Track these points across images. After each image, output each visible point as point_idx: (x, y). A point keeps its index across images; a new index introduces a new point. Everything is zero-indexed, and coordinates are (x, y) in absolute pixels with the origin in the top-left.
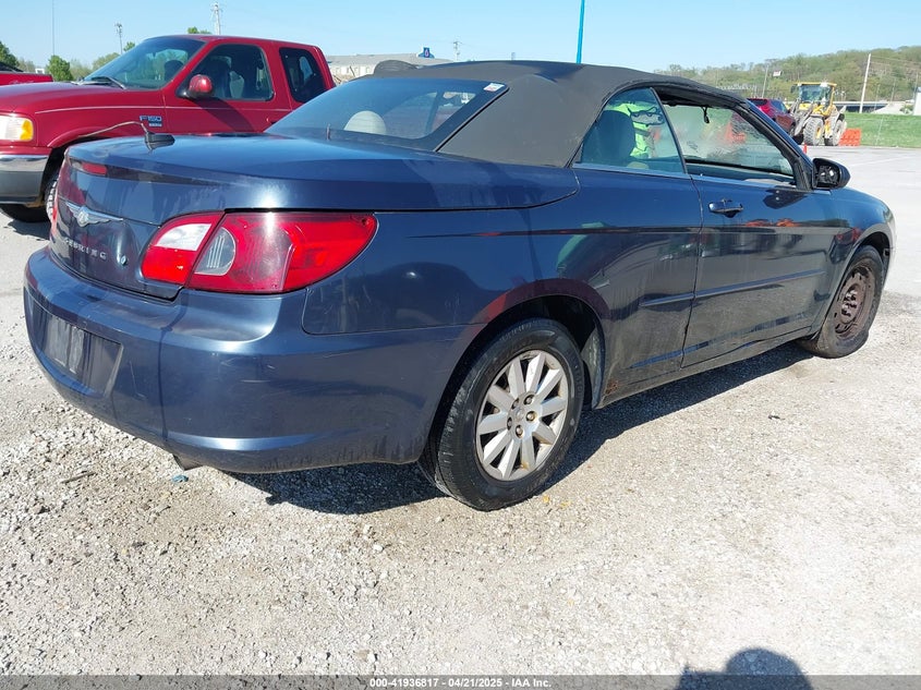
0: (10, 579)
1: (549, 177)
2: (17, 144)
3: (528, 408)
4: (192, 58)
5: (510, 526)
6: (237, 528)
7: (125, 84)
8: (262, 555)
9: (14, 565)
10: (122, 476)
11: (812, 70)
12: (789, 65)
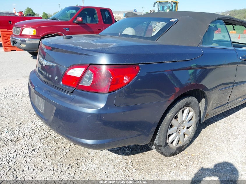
0: (21, 177)
1: (194, 50)
2: (32, 36)
3: (183, 125)
4: (77, 12)
5: (176, 163)
6: (91, 160)
7: (60, 19)
8: (98, 171)
9: (23, 171)
10: (56, 138)
11: (238, 13)
12: (232, 12)
